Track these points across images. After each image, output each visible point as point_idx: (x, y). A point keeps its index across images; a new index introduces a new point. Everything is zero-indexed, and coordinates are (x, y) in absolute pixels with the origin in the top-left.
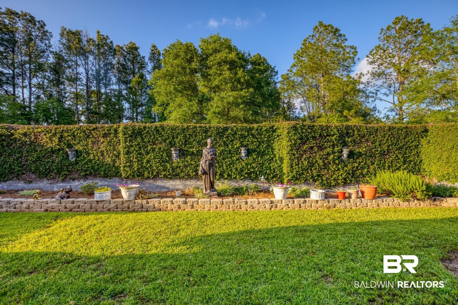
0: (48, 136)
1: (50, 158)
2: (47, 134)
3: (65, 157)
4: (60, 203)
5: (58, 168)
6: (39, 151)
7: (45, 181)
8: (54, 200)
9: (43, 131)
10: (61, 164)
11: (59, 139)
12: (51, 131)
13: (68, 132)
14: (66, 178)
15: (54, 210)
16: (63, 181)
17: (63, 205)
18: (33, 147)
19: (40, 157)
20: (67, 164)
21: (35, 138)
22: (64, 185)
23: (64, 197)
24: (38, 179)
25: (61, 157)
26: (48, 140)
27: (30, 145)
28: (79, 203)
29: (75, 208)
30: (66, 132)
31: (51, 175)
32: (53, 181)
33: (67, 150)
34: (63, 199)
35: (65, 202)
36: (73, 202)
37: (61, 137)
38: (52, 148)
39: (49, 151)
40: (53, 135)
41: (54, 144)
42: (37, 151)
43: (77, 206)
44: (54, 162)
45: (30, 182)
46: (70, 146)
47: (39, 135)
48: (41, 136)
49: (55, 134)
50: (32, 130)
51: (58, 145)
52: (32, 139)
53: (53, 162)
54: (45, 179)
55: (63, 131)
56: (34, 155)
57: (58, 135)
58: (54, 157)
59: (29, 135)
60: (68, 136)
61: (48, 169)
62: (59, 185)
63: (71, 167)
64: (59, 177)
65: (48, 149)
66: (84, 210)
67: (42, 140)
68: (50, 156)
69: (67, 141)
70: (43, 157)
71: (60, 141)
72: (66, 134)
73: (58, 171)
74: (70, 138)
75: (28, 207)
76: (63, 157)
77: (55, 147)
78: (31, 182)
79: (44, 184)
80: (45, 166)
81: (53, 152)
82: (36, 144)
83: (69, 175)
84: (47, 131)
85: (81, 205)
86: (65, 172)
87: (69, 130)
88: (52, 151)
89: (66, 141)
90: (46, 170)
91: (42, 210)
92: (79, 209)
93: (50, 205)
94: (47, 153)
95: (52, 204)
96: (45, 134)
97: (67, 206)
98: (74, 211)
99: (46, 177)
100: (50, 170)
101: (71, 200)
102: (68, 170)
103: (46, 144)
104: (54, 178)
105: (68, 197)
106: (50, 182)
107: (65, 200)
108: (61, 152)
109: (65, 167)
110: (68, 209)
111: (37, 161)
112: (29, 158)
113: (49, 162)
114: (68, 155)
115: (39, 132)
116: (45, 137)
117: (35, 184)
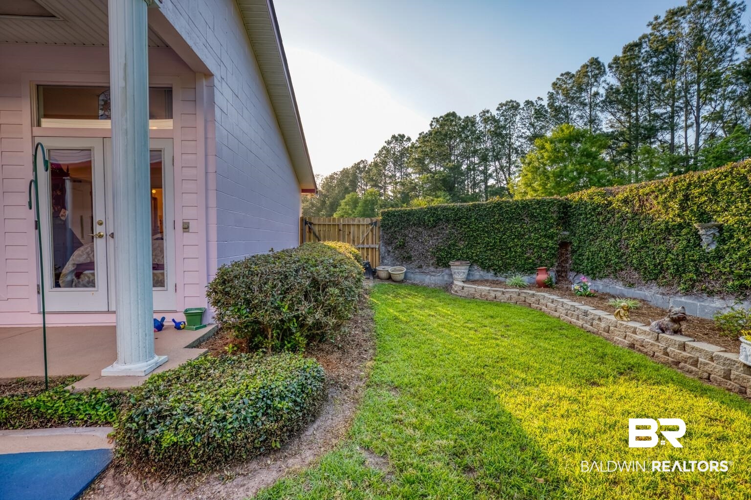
0: (660, 199)
1: (663, 243)
2: (660, 196)
3: (692, 241)
4: (657, 340)
5: (676, 264)
6: (645, 229)
7: (654, 288)
8: (647, 329)
9: (653, 192)
10: (684, 255)
11: (680, 204)
12: (667, 188)
13: (701, 187)
14: (693, 286)
15: (645, 350)
16: (687, 292)
17: (662, 345)
18: (636, 222)
19: (646, 241)
20: (696, 258)
21: (640, 206)
22: (687, 301)
23: (667, 329)
24: (644, 282)
25: (685, 242)
26: (660, 207)
27: (633, 219)
28: (698, 354)
29: (686, 362)
30: (695, 187)
31: (664, 277)
32: (668, 289)
33: (696, 225)
34: (663, 332)
35: (667, 340)
36: (683, 347)
37: (687, 198)
38: (667, 223)
39: (662, 230)
40: (670, 196)
41: (671, 215)
42: (642, 229)
43: (690, 358)
44: (670, 252)
45: (631, 285)
46: (704, 217)
47: (647, 200)
48: (649, 201)
49: (674, 194)
50: (635, 191)
51: (679, 216)
52: (636, 208)
53: (668, 251)
54: (654, 284)
55: (690, 184)
56: (637, 237)
57: (680, 196)
58: (671, 242)
59: (631, 201)
60: (701, 194)
61: (659, 264)
62: (678, 299)
63: (706, 264)
64: (679, 284)
65: (660, 225)
66: (705, 375)
67: (651, 209)
68: (664, 239)
69: (698, 207)
70: (652, 240)
71: (683, 208)
72: (696, 192)
73: (677, 270)
74: (704, 198)
75: (607, 328)
76: (689, 241)
77: (673, 221)
78: (633, 284)
79: (652, 293)
80: (654, 258)
81: (668, 230)
82: (642, 217)
83: (700, 281)
84: (660, 190)
85: (700, 359)
86: (691, 275)
87: (703, 181)
88: (667, 228)
89: (695, 208)
90: (655, 266)
91: (626, 342)
92: (694, 368)
93: (638, 337)
94: (659, 234)
95: (642, 337)
96: (657, 197)
97: (668, 350)
98: (682, 368)
99: (655, 279)
100: (662, 267)
101: (679, 339)
102: (697, 270)
103: (657, 216)
104: (669, 284)
105: (676, 332)
106: (661, 290)
107: (666, 336)
108: (684, 231)
109: (692, 264)
110: (671, 359)
111: (642, 248)
112: (631, 243)
113: (661, 250)
114: (699, 238)
115: (647, 194)
116: (655, 202)
117: (639, 290)
